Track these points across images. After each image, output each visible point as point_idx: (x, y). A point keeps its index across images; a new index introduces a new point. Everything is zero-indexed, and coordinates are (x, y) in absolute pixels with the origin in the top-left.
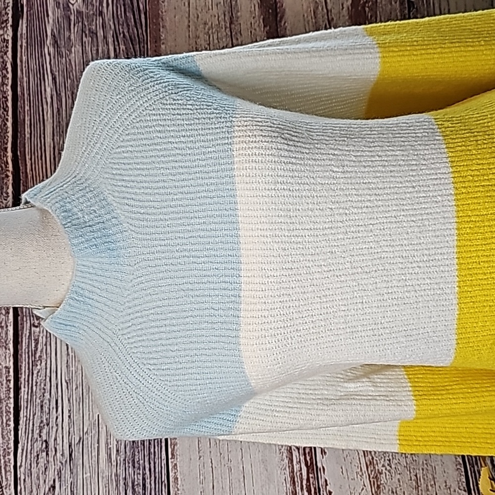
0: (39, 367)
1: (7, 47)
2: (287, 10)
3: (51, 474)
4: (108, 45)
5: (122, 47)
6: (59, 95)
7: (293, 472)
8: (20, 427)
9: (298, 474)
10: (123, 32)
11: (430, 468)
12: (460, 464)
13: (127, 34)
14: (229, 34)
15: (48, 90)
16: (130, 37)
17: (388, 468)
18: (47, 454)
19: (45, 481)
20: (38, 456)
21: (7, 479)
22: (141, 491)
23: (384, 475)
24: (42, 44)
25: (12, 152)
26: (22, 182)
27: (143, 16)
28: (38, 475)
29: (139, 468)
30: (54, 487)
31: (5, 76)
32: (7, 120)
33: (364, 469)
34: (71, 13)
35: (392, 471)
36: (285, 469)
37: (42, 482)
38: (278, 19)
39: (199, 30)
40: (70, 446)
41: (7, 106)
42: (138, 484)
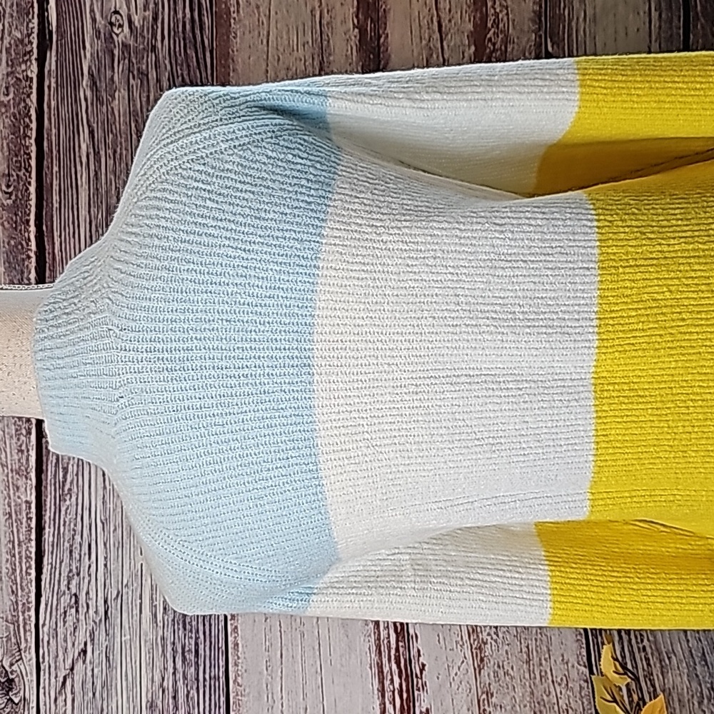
0: (68, 503)
1: (31, 87)
2: (393, 56)
3: (82, 636)
6: (97, 154)
7: (379, 639)
8: (43, 577)
9: (385, 642)
10: (182, 75)
11: (544, 638)
12: (580, 634)
15: (84, 146)
17: (495, 637)
18: (77, 611)
19: (74, 645)
20: (65, 612)
21: (26, 640)
22: (193, 658)
23: (489, 646)
24: (76, 86)
25: (36, 225)
26: (47, 265)
27: (208, 54)
28: (66, 636)
29: (191, 631)
30: (85, 652)
31: (28, 126)
32: (30, 183)
33: (466, 637)
34: (115, 47)
35: (500, 641)
36: (370, 635)
37: (70, 645)
40: (106, 602)
41: (30, 165)
42: (190, 651)
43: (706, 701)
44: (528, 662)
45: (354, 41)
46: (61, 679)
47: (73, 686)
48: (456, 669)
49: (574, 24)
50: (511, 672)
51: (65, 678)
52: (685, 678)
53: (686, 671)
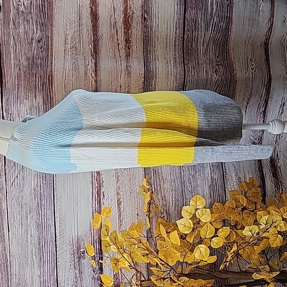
2: (100, 17)
3: (16, 173)
4: (33, 25)
5: (39, 27)
6: (16, 44)
7: (92, 175)
9: (94, 175)
10: (39, 21)
11: (134, 175)
12: (144, 174)
14: (78, 24)
15: (12, 42)
16: (42, 23)
17: (122, 175)
18: (15, 167)
19: (14, 175)
20: (12, 167)
21: (2, 173)
22: (45, 179)
23: (120, 177)
24: (9, 24)
26: (3, 76)
27: (47, 15)
28: (12, 173)
30: (17, 177)
33: (114, 175)
34: (20, 12)
35: (123, 176)
36: (90, 174)
37: (13, 175)
38: (97, 20)
39: (68, 22)
42: (44, 177)
43: (173, 191)
44: (130, 181)
45: (89, 12)
46: (12, 183)
47: (15, 185)
48: (111, 182)
49: (153, 9)
50: (125, 183)
53: (169, 184)
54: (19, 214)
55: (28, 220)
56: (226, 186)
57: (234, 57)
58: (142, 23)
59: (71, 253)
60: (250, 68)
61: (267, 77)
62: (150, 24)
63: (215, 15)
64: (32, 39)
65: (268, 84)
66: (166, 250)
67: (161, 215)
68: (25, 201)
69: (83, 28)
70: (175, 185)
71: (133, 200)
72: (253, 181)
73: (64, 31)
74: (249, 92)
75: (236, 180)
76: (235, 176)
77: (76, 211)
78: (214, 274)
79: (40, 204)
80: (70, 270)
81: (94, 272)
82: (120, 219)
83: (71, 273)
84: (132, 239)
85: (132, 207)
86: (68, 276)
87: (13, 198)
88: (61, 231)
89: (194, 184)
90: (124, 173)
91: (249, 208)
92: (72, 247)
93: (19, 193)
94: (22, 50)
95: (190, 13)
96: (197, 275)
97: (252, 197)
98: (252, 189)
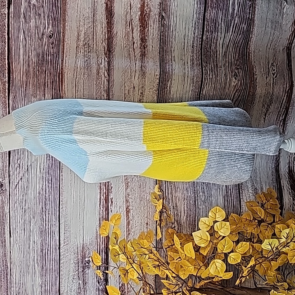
1: (5, 17)
2: (115, 13)
3: (21, 175)
4: (45, 20)
5: (51, 21)
6: (25, 39)
8: (11, 159)
10: (51, 16)
11: (145, 182)
13: (53, 16)
14: (92, 21)
15: (22, 37)
16: (54, 18)
18: (20, 168)
19: (19, 177)
20: (16, 168)
21: (6, 175)
22: (50, 182)
23: (130, 183)
24: (19, 18)
25: (8, 60)
26: (11, 72)
27: (59, 9)
28: (17, 174)
29: (50, 175)
30: (22, 179)
31: (5, 29)
32: (6, 47)
33: (124, 180)
34: (31, 5)
35: (133, 182)
38: (112, 17)
39: (81, 17)
40: (27, 166)
41: (5, 41)
42: (50, 180)
43: (185, 200)
45: (104, 8)
46: (15, 185)
47: (18, 187)
48: (120, 188)
49: (171, 7)
50: (135, 190)
51: (16, 185)
52: (181, 194)
53: (181, 192)
54: (22, 219)
55: (31, 225)
56: (241, 197)
57: (255, 61)
58: (160, 22)
59: (75, 262)
60: (271, 74)
61: (289, 83)
62: (167, 23)
63: (237, 16)
64: (43, 35)
65: (289, 91)
66: (177, 263)
67: (171, 225)
68: (29, 206)
69: (97, 25)
70: (188, 194)
71: (143, 208)
72: (271, 192)
73: (77, 27)
74: (270, 98)
75: (252, 191)
76: (252, 186)
77: (82, 217)
78: (228, 290)
79: (44, 209)
80: (73, 280)
81: (99, 283)
82: (128, 227)
83: (74, 283)
84: (142, 248)
85: (141, 216)
86: (71, 287)
87: (16, 202)
88: (65, 238)
89: (208, 194)
90: (134, 179)
91: (267, 220)
92: (77, 256)
93: (23, 196)
94: (32, 45)
95: (210, 13)
96: (210, 290)
97: (270, 209)
98: (271, 200)
